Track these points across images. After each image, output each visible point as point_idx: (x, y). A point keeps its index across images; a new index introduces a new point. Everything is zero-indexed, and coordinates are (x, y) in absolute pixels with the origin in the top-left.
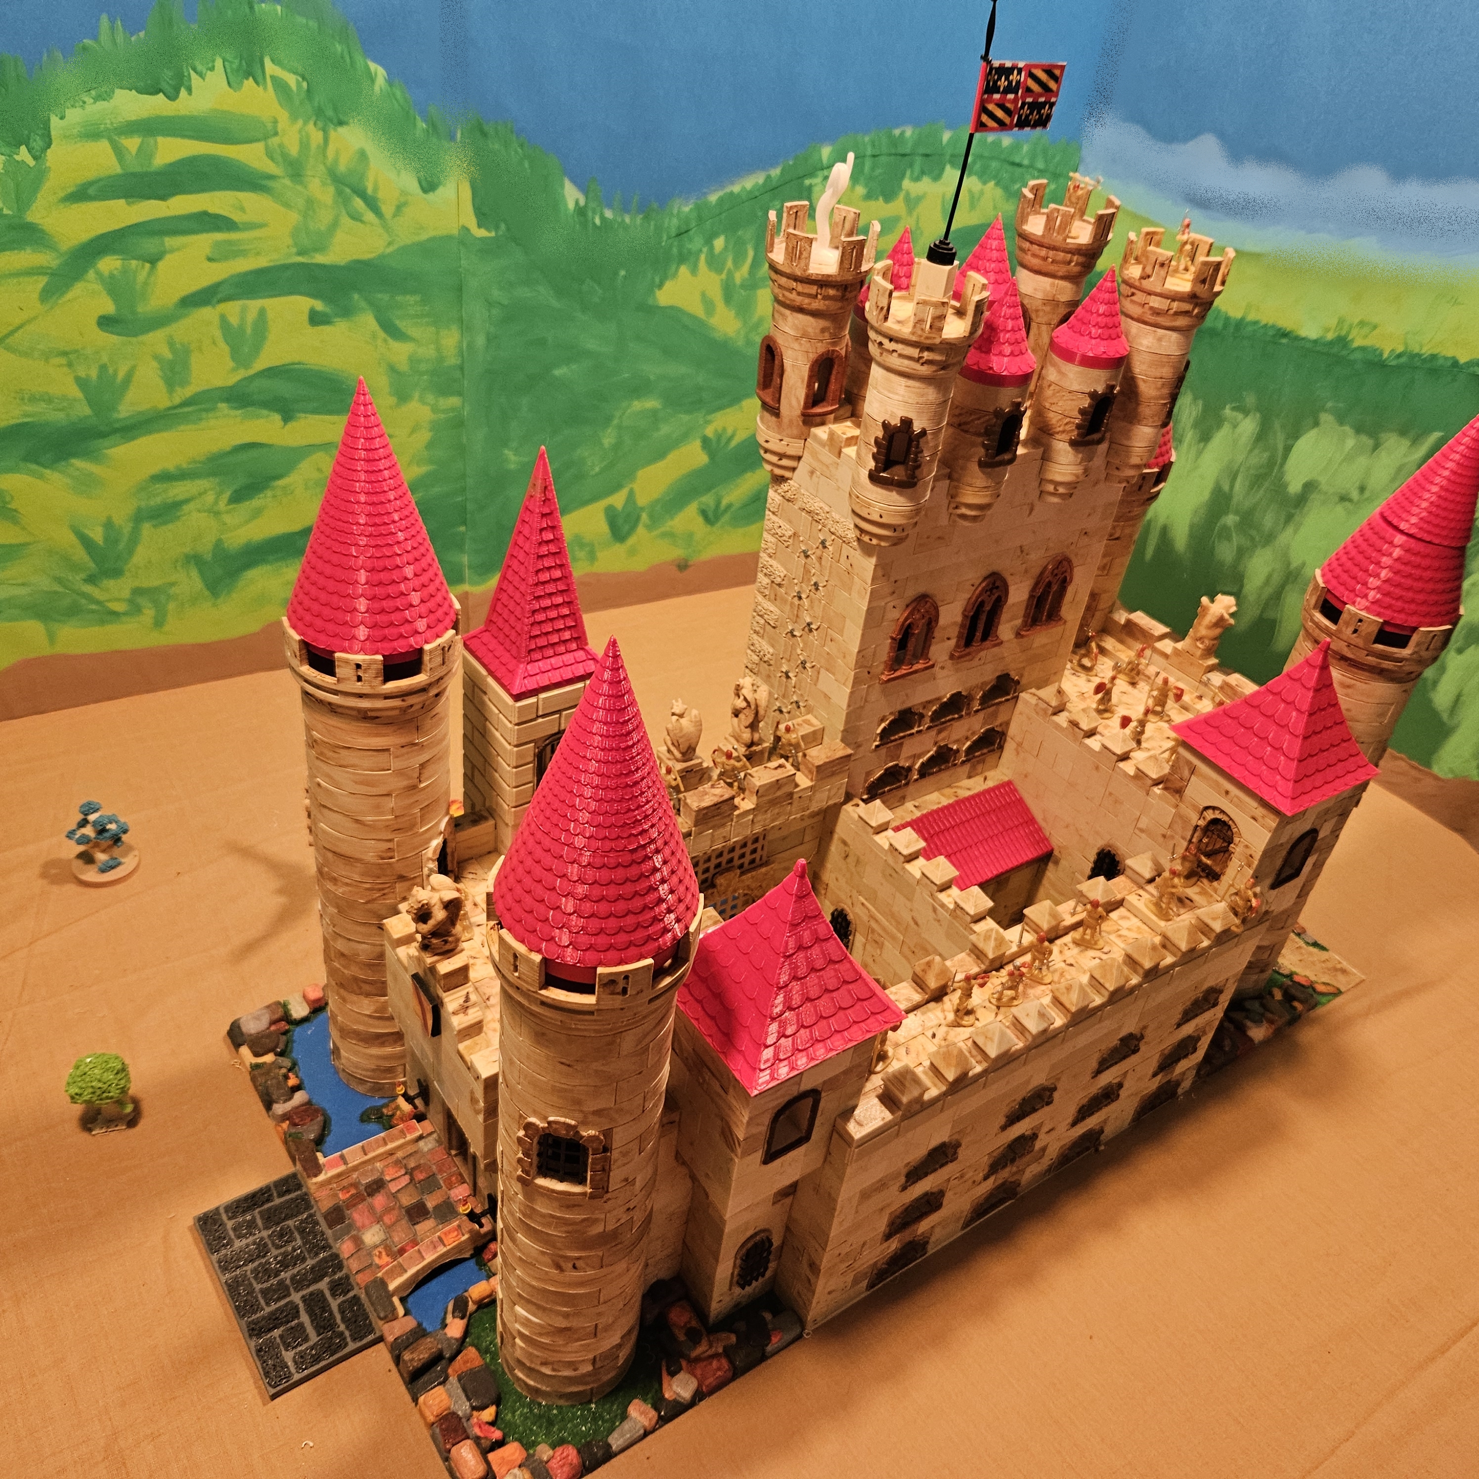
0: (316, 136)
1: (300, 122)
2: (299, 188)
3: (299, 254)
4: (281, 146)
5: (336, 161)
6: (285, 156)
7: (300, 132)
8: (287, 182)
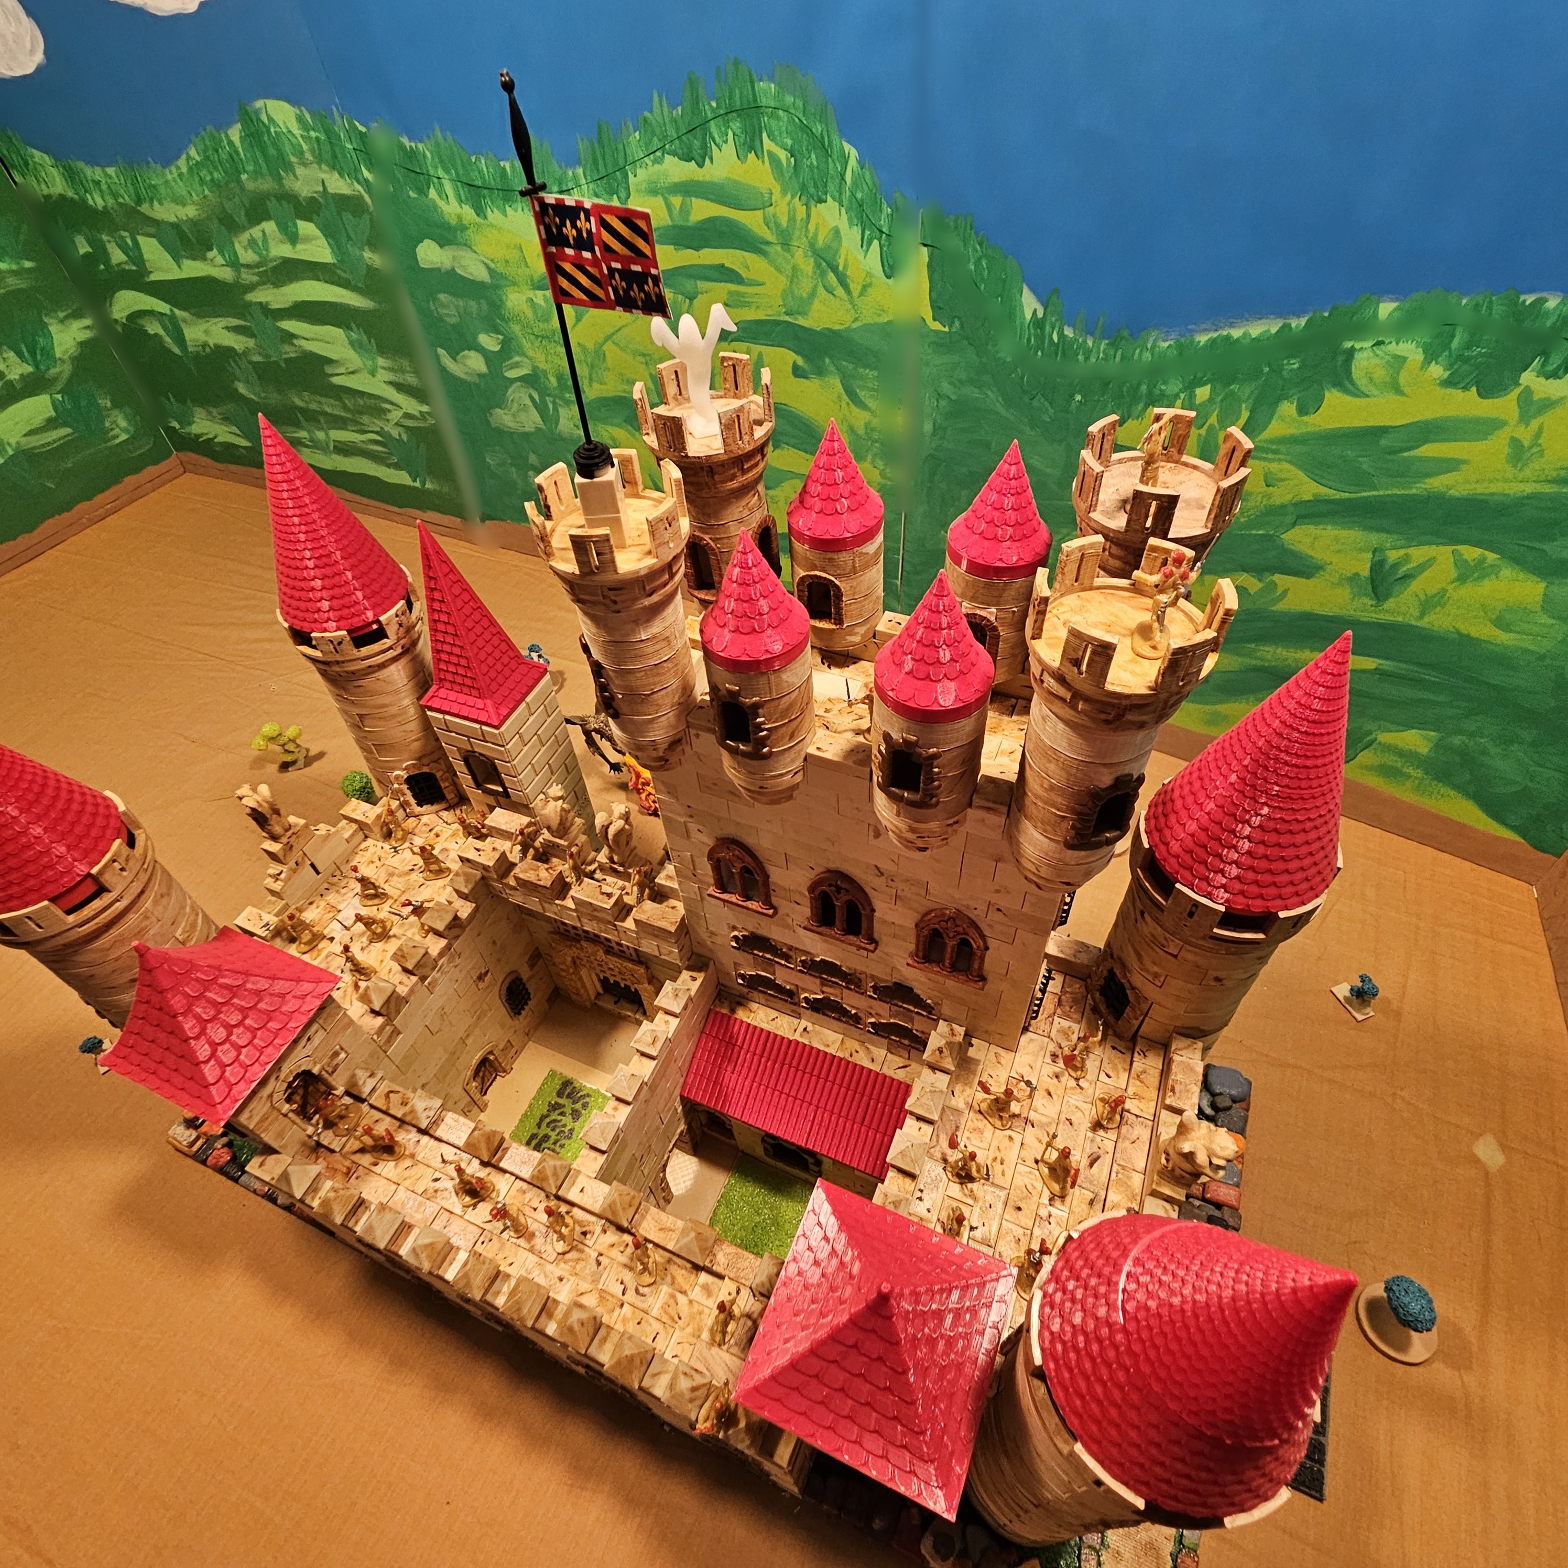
0: (801, 211)
1: (789, 197)
2: (787, 255)
3: (787, 314)
4: (774, 216)
5: (816, 235)
6: (777, 225)
7: (789, 204)
8: (779, 248)
